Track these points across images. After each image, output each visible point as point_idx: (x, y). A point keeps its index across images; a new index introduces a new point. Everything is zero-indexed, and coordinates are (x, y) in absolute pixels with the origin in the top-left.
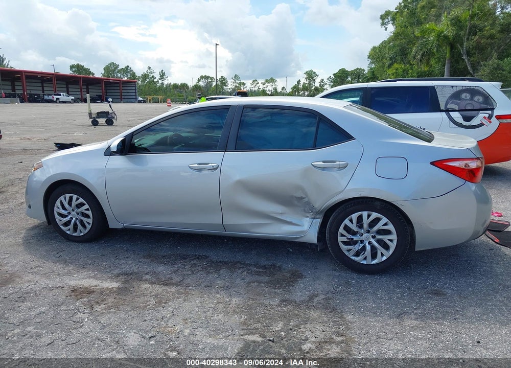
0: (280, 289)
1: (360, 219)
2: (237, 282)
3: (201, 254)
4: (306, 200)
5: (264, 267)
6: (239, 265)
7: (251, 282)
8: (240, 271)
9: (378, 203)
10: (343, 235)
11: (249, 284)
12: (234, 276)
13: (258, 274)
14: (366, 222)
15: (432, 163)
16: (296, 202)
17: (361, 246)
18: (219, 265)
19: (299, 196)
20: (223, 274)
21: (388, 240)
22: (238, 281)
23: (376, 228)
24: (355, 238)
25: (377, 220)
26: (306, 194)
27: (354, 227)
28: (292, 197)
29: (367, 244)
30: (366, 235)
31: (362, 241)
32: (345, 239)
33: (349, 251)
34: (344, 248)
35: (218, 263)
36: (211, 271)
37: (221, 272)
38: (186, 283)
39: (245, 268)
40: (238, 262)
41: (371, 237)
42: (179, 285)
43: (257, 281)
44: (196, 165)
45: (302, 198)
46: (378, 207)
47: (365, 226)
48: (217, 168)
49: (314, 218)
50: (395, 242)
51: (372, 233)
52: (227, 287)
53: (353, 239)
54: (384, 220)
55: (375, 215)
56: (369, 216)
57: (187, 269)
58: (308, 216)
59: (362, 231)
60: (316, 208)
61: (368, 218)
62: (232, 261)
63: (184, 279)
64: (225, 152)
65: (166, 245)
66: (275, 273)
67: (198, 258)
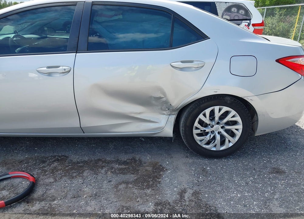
0: (148, 188)
1: (212, 113)
2: (104, 187)
3: (60, 155)
4: (164, 99)
5: (125, 163)
6: (100, 163)
7: (118, 184)
8: (103, 171)
9: (228, 98)
10: (197, 128)
11: (116, 186)
12: (99, 178)
13: (122, 172)
14: (217, 115)
15: (278, 61)
16: (154, 102)
17: (212, 136)
18: (81, 167)
19: (158, 96)
20: (87, 177)
21: (235, 129)
22: (105, 185)
23: (225, 120)
24: (207, 130)
25: (227, 113)
26: (164, 94)
27: (207, 120)
28: (151, 97)
29: (217, 134)
30: (216, 126)
31: (212, 132)
32: (198, 131)
33: (201, 141)
34: (197, 138)
35: (80, 163)
36: (75, 174)
37: (85, 174)
38: (50, 195)
39: (107, 166)
40: (99, 160)
41: (220, 127)
42: (43, 200)
43: (123, 182)
44: (45, 69)
45: (161, 98)
46: (229, 102)
47: (217, 119)
48: (69, 71)
49: (170, 115)
50: (241, 131)
51: (221, 125)
52: (96, 195)
53: (205, 130)
54: (233, 112)
55: (225, 109)
56: (220, 110)
57: (48, 176)
58: (165, 113)
59: (213, 123)
60: (173, 106)
61: (219, 112)
62: (93, 159)
63: (47, 190)
64: (77, 53)
65: (22, 147)
66: (137, 169)
67: (58, 160)
